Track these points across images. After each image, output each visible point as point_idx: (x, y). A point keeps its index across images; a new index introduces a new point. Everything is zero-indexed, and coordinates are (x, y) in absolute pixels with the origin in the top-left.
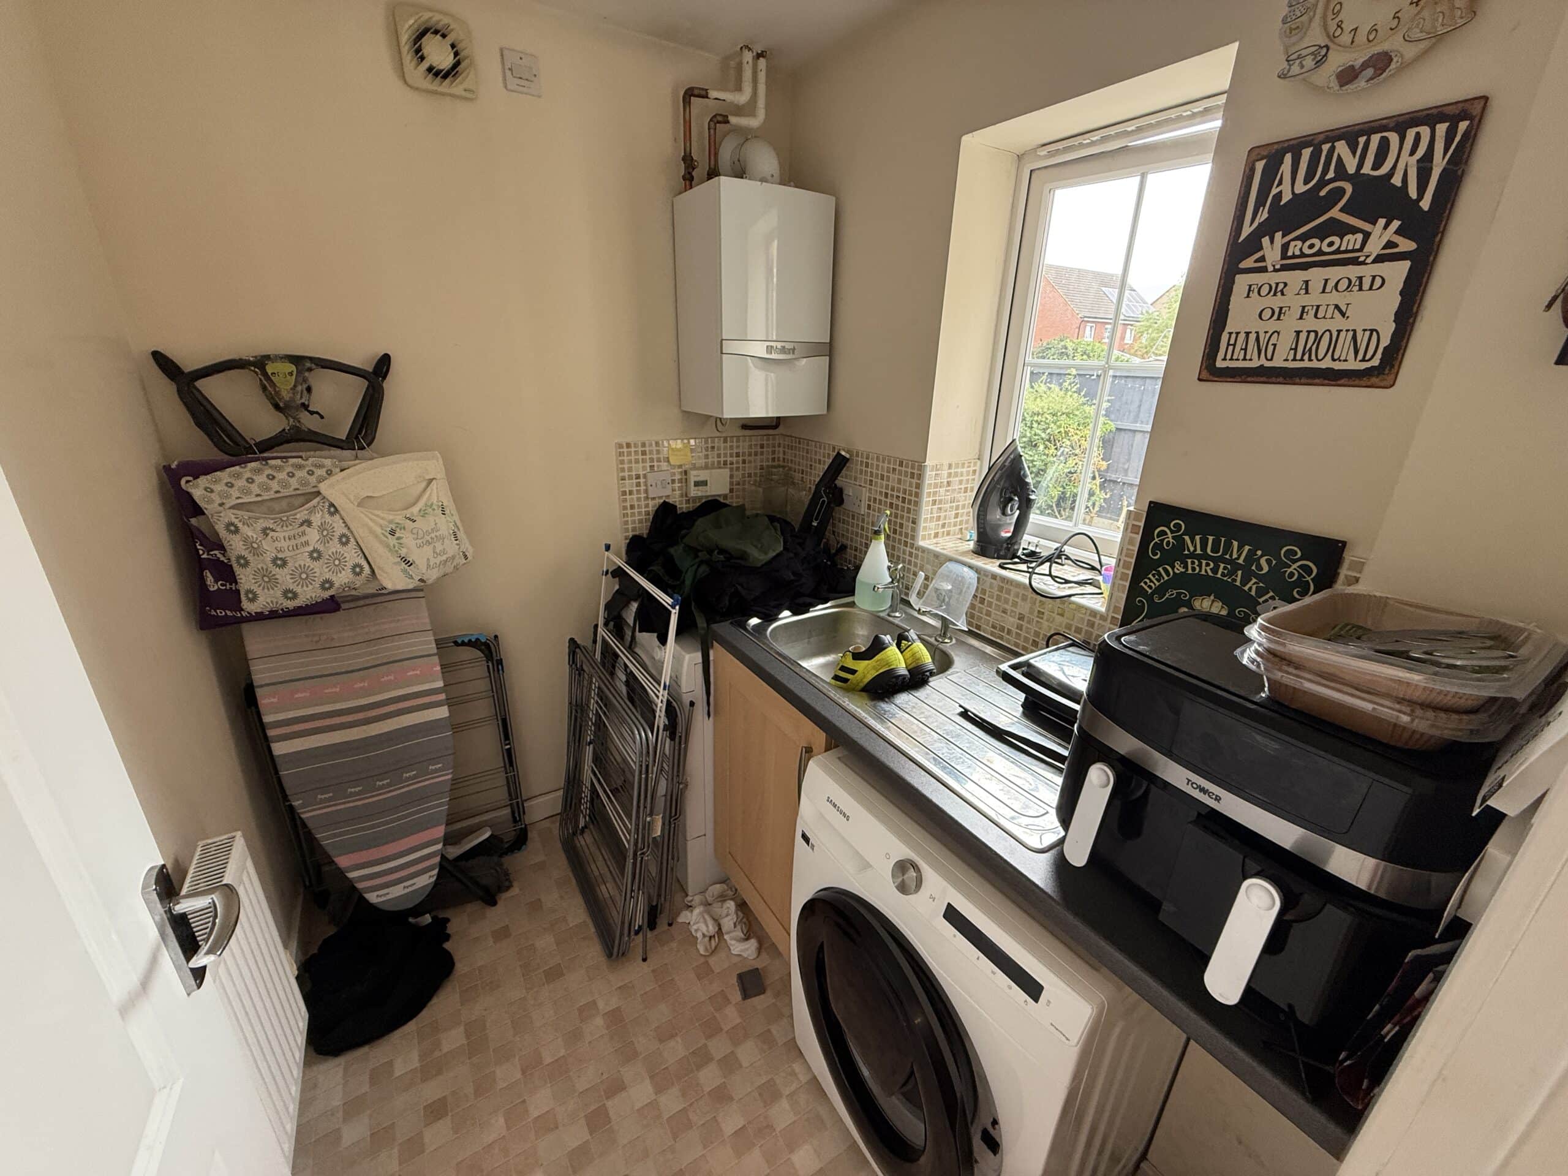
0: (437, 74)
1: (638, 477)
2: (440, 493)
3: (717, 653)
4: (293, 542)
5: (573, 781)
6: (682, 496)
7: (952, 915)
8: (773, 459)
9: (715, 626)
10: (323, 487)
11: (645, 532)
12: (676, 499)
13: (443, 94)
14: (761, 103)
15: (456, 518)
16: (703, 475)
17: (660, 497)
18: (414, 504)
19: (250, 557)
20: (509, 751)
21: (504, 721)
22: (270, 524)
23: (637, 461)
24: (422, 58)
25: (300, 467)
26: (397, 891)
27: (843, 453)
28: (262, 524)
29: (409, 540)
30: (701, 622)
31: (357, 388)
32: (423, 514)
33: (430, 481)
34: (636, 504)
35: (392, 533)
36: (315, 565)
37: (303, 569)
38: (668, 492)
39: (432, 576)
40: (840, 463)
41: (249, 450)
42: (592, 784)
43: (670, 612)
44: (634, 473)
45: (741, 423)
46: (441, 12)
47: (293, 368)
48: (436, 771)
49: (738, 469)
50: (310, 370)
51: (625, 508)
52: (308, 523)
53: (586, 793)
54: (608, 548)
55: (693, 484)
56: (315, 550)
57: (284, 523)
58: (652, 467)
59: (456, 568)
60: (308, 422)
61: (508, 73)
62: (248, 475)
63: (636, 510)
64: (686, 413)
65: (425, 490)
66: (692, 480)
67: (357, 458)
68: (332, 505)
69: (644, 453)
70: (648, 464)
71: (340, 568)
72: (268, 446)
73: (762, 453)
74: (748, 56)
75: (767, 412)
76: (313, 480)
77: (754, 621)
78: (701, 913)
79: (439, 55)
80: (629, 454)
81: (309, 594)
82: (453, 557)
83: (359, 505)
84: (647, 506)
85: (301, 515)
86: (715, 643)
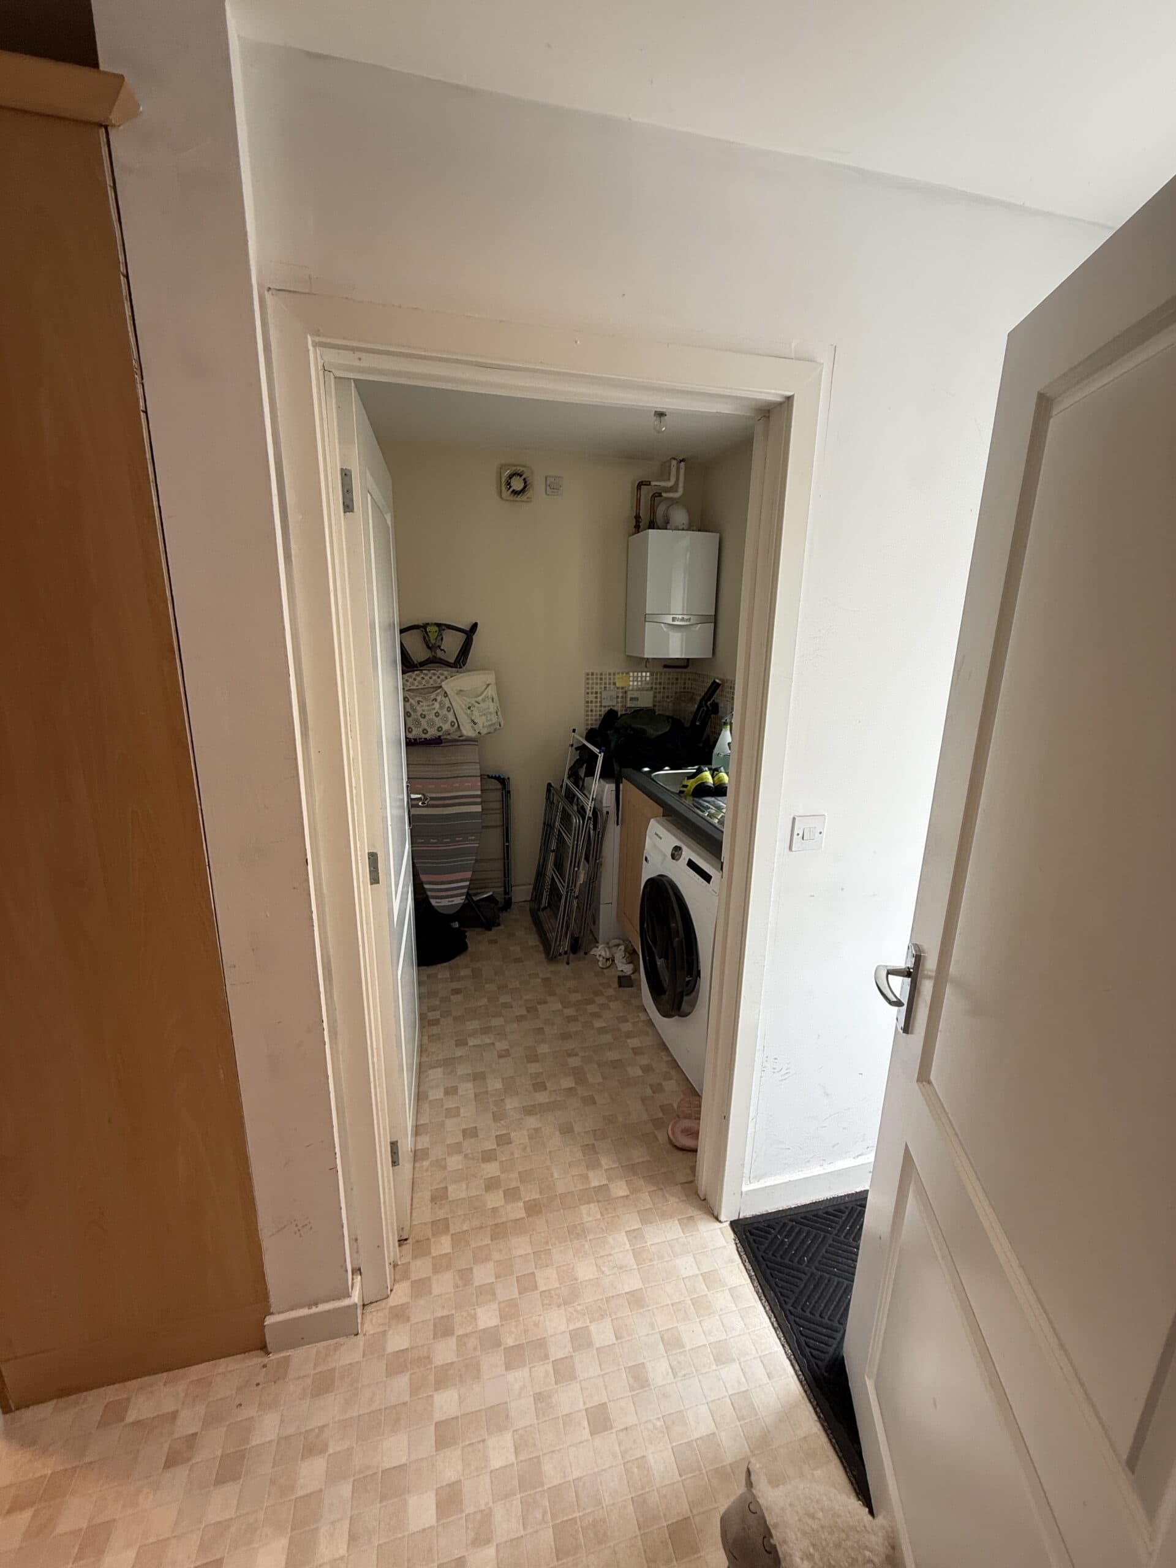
0: (515, 493)
1: (596, 693)
2: (491, 691)
3: (625, 785)
4: (429, 708)
5: (540, 873)
6: (622, 706)
7: (691, 864)
8: (684, 688)
9: (623, 770)
10: (443, 684)
11: (597, 727)
12: (619, 708)
13: (516, 501)
14: (681, 484)
15: (498, 705)
16: (636, 694)
17: (609, 706)
18: (480, 695)
19: (412, 713)
20: (508, 846)
21: (507, 828)
22: (420, 699)
23: (597, 684)
24: (510, 487)
25: (434, 674)
26: (445, 902)
27: (717, 681)
28: (418, 699)
29: (476, 713)
30: (616, 767)
31: (462, 637)
32: (484, 700)
33: (488, 685)
34: (594, 709)
35: (469, 708)
36: (436, 719)
37: (431, 720)
38: (614, 703)
39: (484, 731)
40: (715, 687)
41: (415, 666)
42: (553, 878)
43: (598, 756)
44: (594, 691)
45: (663, 664)
46: (520, 466)
47: (437, 629)
48: (472, 840)
49: (660, 692)
50: (444, 630)
51: (587, 711)
52: (435, 700)
53: (548, 880)
54: (574, 731)
55: (629, 699)
56: (437, 712)
57: (426, 699)
58: (605, 688)
59: (495, 730)
60: (439, 654)
61: (548, 488)
62: (414, 676)
63: (594, 713)
64: (628, 656)
65: (486, 689)
66: (629, 696)
67: (457, 672)
68: (446, 693)
69: (601, 679)
70: (603, 686)
71: (446, 721)
72: (423, 664)
73: (676, 683)
74: (674, 463)
75: (682, 655)
76: (439, 681)
77: (646, 769)
78: (604, 948)
79: (517, 485)
80: (592, 679)
81: (432, 733)
82: (495, 724)
83: (457, 694)
84: (600, 711)
85: (433, 696)
86: (624, 779)
